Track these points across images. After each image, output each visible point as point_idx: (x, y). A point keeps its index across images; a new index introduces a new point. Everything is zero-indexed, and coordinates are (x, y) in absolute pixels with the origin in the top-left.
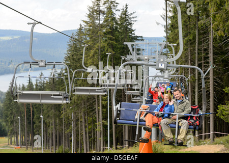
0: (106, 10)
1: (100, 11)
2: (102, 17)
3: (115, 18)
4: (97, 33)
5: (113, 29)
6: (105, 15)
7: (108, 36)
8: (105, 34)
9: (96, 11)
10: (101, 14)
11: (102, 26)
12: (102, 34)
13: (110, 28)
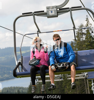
0: (86, 32)
1: (83, 33)
2: (84, 36)
3: (92, 36)
4: (82, 46)
5: (91, 43)
6: (86, 35)
7: (89, 47)
8: (87, 46)
9: (80, 33)
10: (83, 35)
11: (84, 41)
12: (85, 46)
13: (89, 42)
